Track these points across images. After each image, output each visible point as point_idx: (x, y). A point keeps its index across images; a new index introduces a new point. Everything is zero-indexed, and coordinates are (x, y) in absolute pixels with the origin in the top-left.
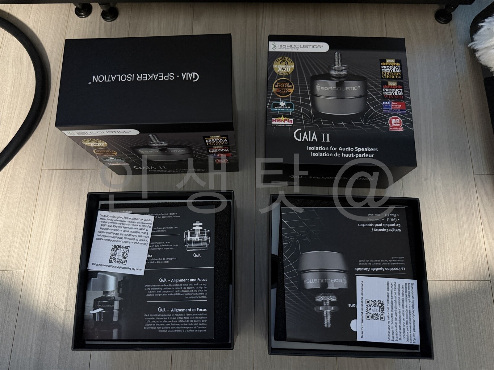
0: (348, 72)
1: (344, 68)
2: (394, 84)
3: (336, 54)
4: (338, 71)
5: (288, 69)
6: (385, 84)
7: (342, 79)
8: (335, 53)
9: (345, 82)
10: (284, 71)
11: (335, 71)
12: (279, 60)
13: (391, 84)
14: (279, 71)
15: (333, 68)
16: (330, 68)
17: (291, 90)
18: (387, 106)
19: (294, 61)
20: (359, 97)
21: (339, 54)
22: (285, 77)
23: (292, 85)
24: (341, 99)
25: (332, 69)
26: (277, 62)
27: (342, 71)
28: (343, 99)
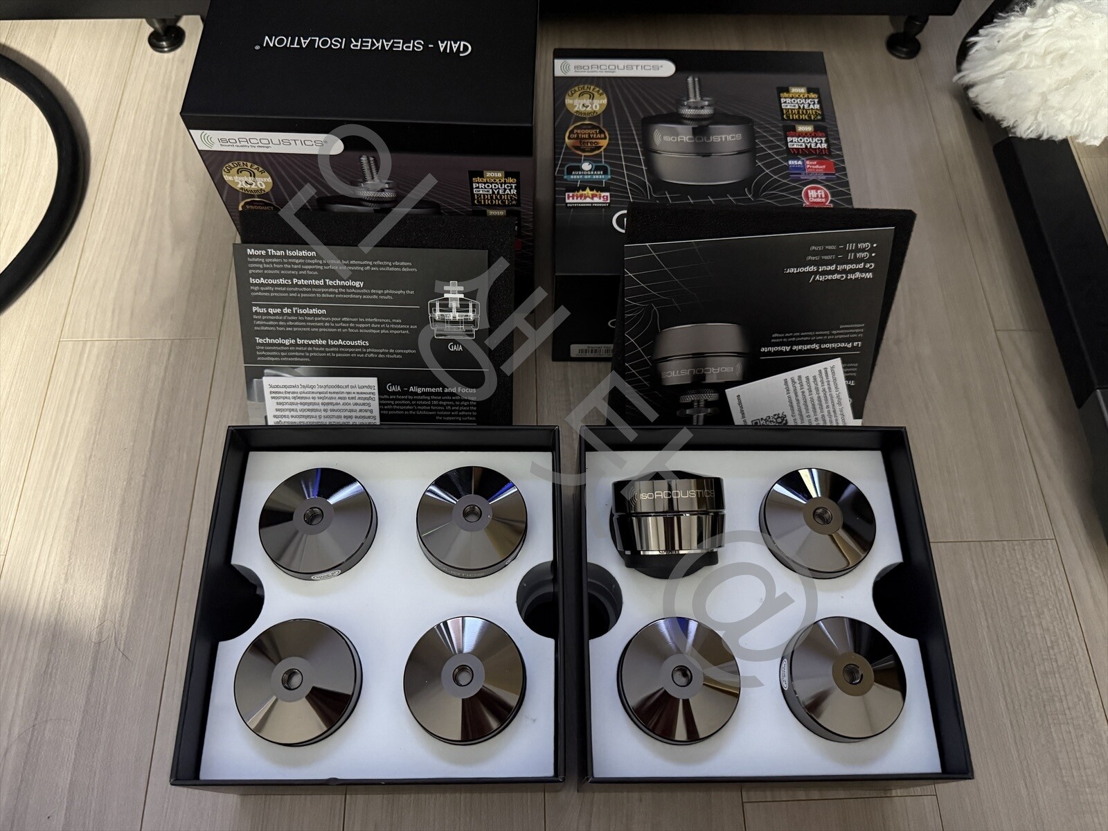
0: (715, 110)
1: (706, 103)
2: (809, 128)
3: (690, 80)
4: (696, 108)
5: (596, 106)
6: (790, 130)
7: (704, 123)
8: (688, 78)
9: (710, 126)
10: (588, 109)
11: (690, 108)
12: (575, 91)
13: (801, 128)
14: (576, 109)
15: (686, 103)
16: (679, 103)
17: (604, 143)
18: (796, 168)
19: (606, 91)
20: (740, 153)
21: (696, 79)
22: (590, 119)
23: (604, 133)
24: (704, 156)
25: (684, 105)
26: (572, 94)
27: (702, 108)
28: (709, 156)
